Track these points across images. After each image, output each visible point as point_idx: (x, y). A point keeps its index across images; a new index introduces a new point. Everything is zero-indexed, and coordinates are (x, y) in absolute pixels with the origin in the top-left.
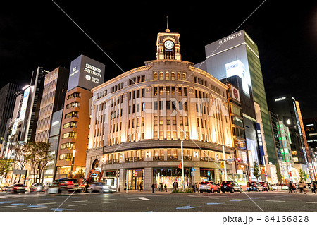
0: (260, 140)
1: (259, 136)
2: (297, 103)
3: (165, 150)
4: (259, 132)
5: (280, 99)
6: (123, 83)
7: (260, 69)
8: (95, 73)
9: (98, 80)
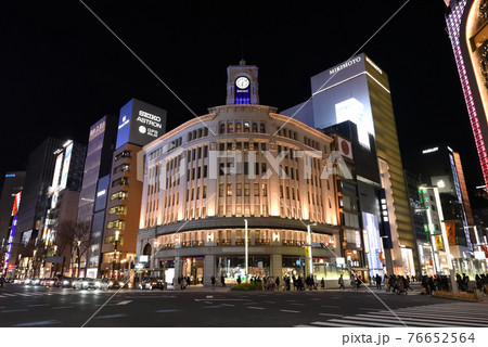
0: (385, 213)
1: (384, 207)
2: (457, 156)
3: (234, 231)
4: (383, 201)
5: (430, 151)
6: (181, 138)
7: (391, 109)
8: (153, 124)
9: (156, 132)
